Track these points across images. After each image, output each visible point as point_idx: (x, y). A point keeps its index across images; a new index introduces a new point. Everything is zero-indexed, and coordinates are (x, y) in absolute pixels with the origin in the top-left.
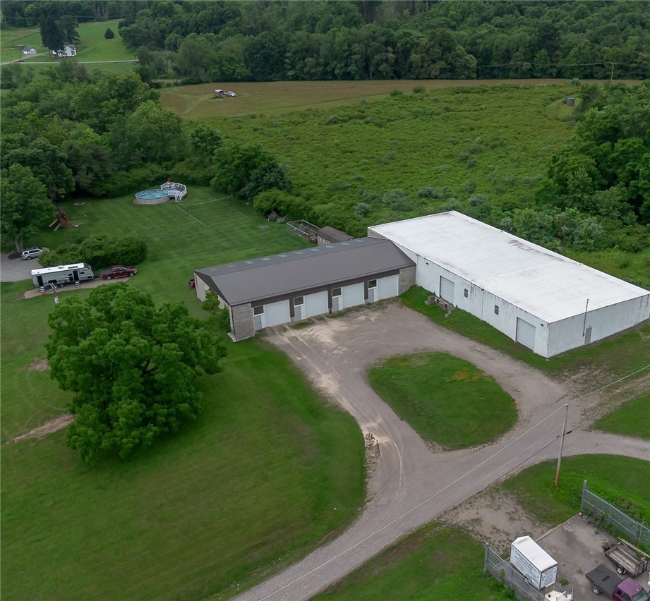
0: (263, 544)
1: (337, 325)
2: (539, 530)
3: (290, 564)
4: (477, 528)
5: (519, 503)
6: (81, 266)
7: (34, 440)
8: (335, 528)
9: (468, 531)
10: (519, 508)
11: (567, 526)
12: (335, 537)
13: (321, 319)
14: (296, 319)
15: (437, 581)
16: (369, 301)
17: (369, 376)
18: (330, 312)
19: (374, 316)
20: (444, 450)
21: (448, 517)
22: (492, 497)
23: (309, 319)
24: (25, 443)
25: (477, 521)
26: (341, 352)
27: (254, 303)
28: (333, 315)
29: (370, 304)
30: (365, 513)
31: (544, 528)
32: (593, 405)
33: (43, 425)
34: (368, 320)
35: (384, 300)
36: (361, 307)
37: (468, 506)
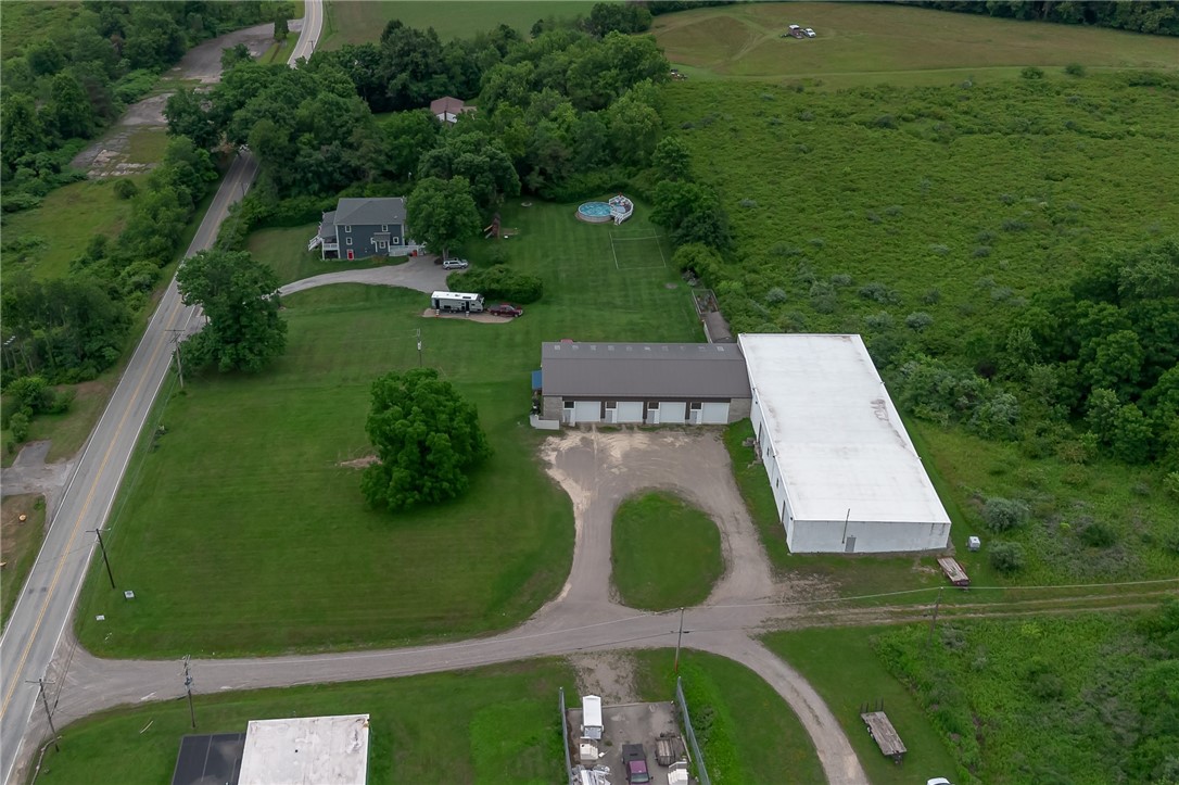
0: (441, 618)
1: (640, 440)
2: (629, 699)
3: (449, 641)
4: (585, 677)
5: (635, 672)
6: (474, 297)
7: (353, 469)
8: (493, 630)
9: (577, 675)
10: (631, 675)
11: (651, 707)
12: (490, 636)
13: (630, 428)
14: (606, 421)
15: (525, 699)
16: (690, 421)
17: (621, 507)
18: (644, 423)
19: (683, 440)
20: (620, 603)
21: (575, 658)
22: (620, 658)
23: (620, 425)
24: (345, 469)
25: (590, 671)
26: (618, 473)
27: (564, 398)
28: (646, 427)
29: (689, 425)
30: (522, 627)
31: (634, 699)
32: (783, 616)
33: (364, 457)
34: (672, 444)
35: (707, 425)
36: (678, 425)
37: (596, 657)
